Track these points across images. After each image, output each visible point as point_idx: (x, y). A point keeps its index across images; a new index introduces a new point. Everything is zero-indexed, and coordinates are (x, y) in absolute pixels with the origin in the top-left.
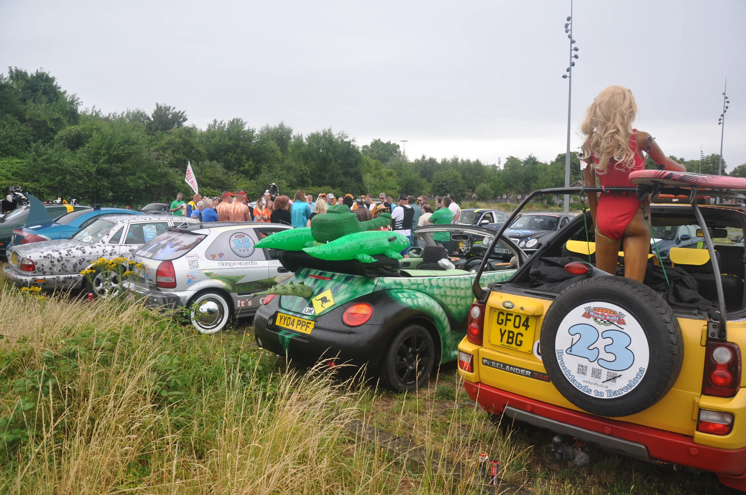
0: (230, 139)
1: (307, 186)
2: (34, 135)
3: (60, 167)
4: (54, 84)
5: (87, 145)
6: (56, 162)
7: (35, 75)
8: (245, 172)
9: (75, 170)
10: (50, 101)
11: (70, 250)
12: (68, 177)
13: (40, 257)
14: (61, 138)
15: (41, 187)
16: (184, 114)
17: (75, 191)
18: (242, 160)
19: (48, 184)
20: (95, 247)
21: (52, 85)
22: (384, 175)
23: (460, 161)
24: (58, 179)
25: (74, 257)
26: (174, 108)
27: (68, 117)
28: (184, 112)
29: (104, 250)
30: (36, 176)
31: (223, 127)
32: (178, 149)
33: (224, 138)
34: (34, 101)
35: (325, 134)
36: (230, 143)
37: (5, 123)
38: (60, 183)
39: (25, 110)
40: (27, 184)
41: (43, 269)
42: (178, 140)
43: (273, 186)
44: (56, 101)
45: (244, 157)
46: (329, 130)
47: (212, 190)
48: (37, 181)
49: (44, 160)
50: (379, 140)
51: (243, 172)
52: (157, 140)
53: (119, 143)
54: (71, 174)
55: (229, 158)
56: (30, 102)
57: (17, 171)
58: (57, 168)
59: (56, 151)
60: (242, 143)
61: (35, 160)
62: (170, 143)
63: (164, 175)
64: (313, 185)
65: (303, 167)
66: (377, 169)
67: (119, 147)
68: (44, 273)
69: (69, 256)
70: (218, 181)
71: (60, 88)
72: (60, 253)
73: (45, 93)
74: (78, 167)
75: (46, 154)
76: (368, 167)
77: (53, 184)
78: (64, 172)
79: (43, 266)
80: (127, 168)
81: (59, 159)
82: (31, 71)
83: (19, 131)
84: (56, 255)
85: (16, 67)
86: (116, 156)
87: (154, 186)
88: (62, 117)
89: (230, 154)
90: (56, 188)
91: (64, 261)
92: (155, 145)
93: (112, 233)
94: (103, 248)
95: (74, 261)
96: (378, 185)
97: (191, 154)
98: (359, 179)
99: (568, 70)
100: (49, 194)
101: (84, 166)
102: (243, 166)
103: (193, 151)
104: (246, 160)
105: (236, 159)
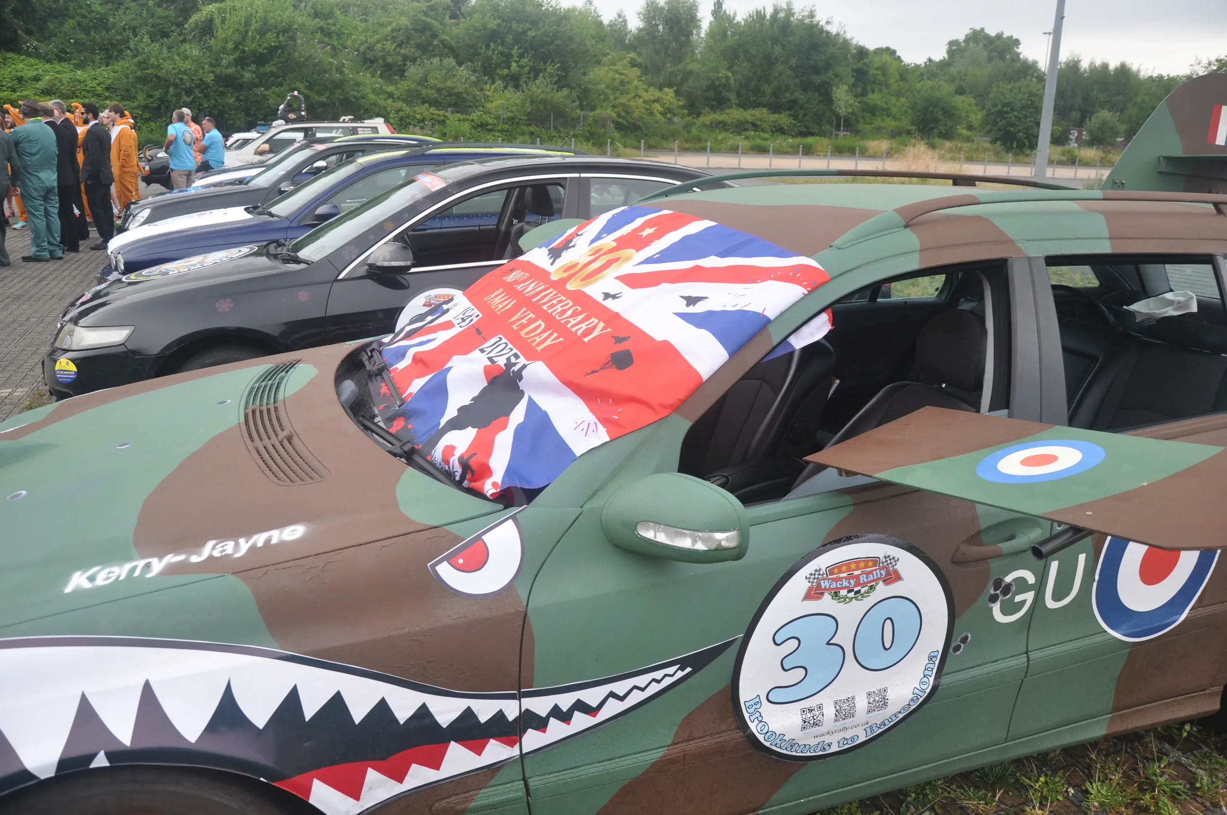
3: (160, 74)
6: (153, 66)
9: (181, 79)
12: (171, 89)
19: (143, 103)
23: (1084, 65)
24: (157, 94)
32: (409, 39)
45: (514, 51)
50: (982, 30)
54: (176, 85)
58: (157, 77)
62: (397, 30)
63: (339, 85)
64: (737, 106)
65: (723, 73)
70: (450, 95)
74: (187, 74)
76: (884, 75)
77: (152, 103)
80: (272, 74)
86: (253, 53)
87: (321, 104)
90: (158, 108)
97: (431, 48)
101: (197, 71)
102: (509, 67)
103: (435, 42)
104: (518, 57)
105: (501, 53)
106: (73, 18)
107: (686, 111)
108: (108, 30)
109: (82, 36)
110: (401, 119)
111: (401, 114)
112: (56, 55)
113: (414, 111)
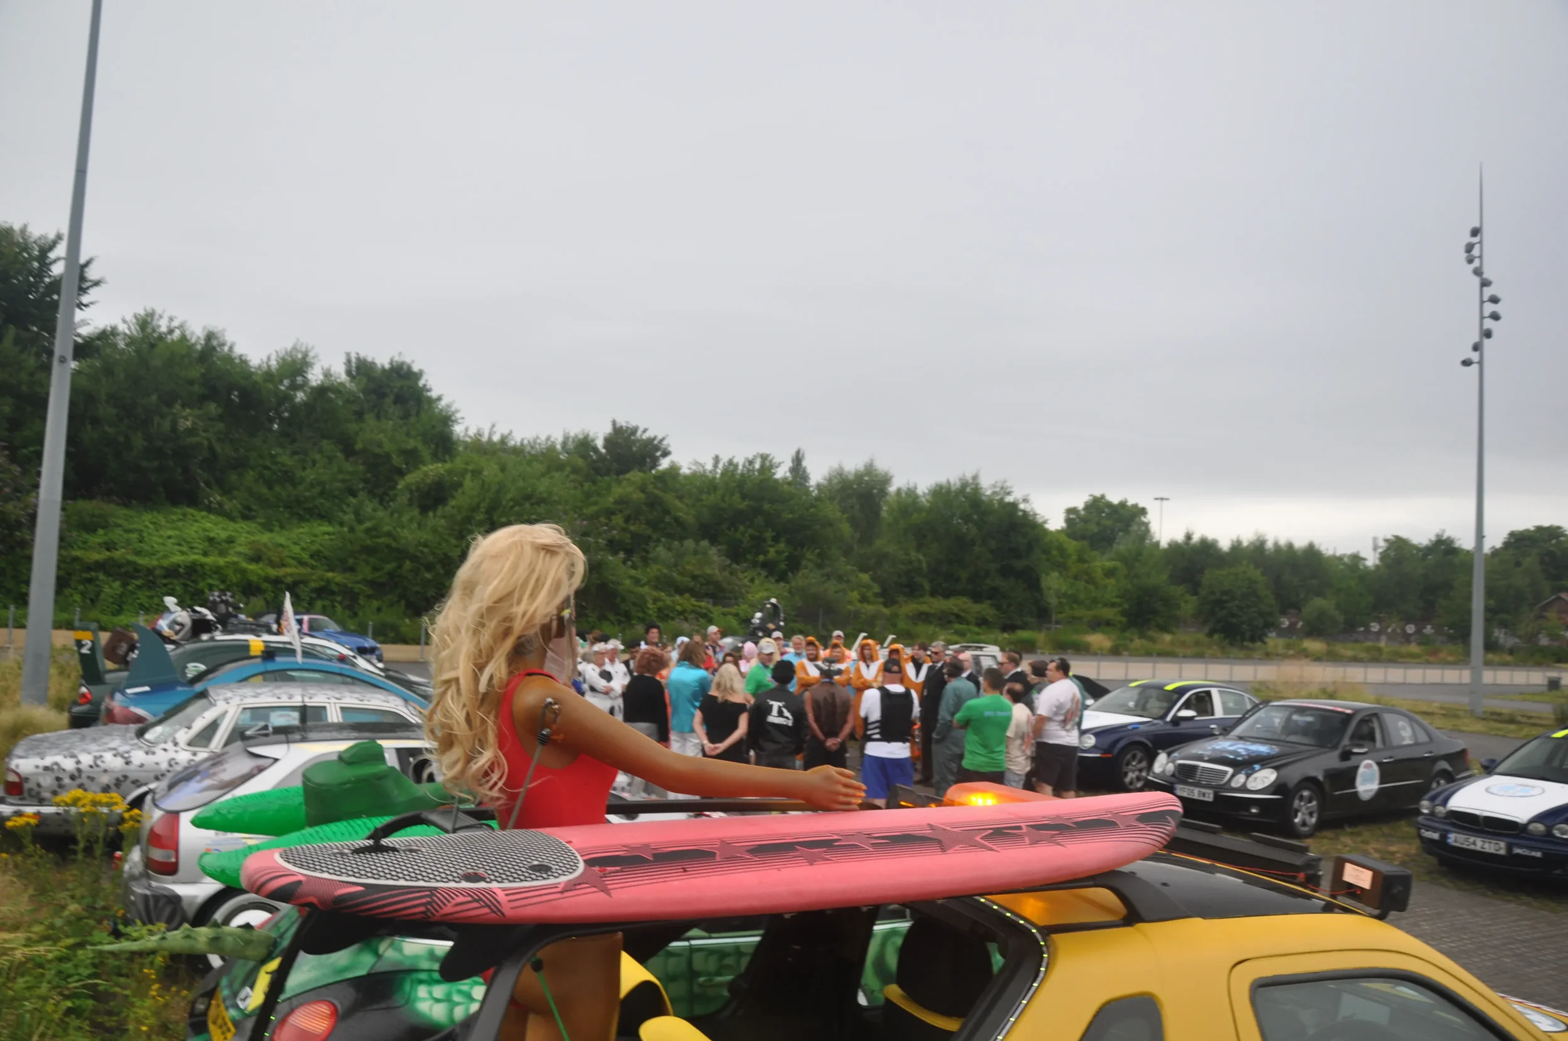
0: (744, 497)
1: (922, 596)
2: (366, 481)
3: (394, 544)
4: (421, 383)
5: (453, 503)
6: (389, 534)
7: (387, 366)
8: (769, 567)
9: (422, 552)
10: (406, 416)
11: (101, 757)
12: (408, 564)
13: (37, 767)
14: (408, 488)
15: (357, 582)
16: (665, 442)
17: (417, 593)
18: (764, 540)
19: (370, 577)
20: (154, 753)
21: (417, 385)
22: (1099, 574)
23: (1270, 545)
24: (389, 567)
25: (105, 771)
26: (645, 431)
27: (433, 446)
28: (663, 439)
29: (173, 759)
30: (351, 561)
31: (732, 471)
32: (638, 513)
33: (732, 494)
34: (378, 417)
35: (964, 485)
36: (743, 505)
37: (318, 457)
38: (391, 575)
39: (357, 434)
40: (330, 575)
41: (38, 793)
42: (638, 496)
43: (773, 604)
44: (418, 414)
45: (769, 535)
46: (975, 478)
47: (693, 601)
48: (352, 570)
49: (368, 531)
50: (1103, 497)
51: (764, 565)
52: (599, 495)
53: (512, 500)
54: (414, 558)
55: (738, 535)
56: (370, 419)
57: (321, 549)
58: (388, 546)
59: (392, 514)
60: (767, 506)
61: (352, 530)
62: (622, 502)
64: (933, 594)
65: (914, 555)
66: (1081, 560)
67: (512, 507)
68: (41, 802)
69: (96, 769)
70: (708, 583)
71: (429, 390)
72: (78, 762)
73: (400, 400)
74: (428, 546)
75: (370, 519)
78: (401, 554)
79: (39, 785)
81: (395, 528)
82: (382, 359)
83: (340, 471)
84: (69, 764)
85: (357, 354)
88: (420, 446)
89: (742, 528)
91: (84, 780)
92: (595, 503)
93: (199, 724)
94: (171, 754)
95: (105, 779)
96: (1082, 596)
98: (1033, 583)
99: (1476, 347)
100: (369, 597)
102: (765, 553)
103: (667, 519)
104: (773, 540)
105: (752, 537)
106: (253, 469)
107: (881, 600)
108: (295, 485)
109: (264, 490)
110: (660, 610)
111: (660, 604)
112: (240, 512)
113: (673, 602)
